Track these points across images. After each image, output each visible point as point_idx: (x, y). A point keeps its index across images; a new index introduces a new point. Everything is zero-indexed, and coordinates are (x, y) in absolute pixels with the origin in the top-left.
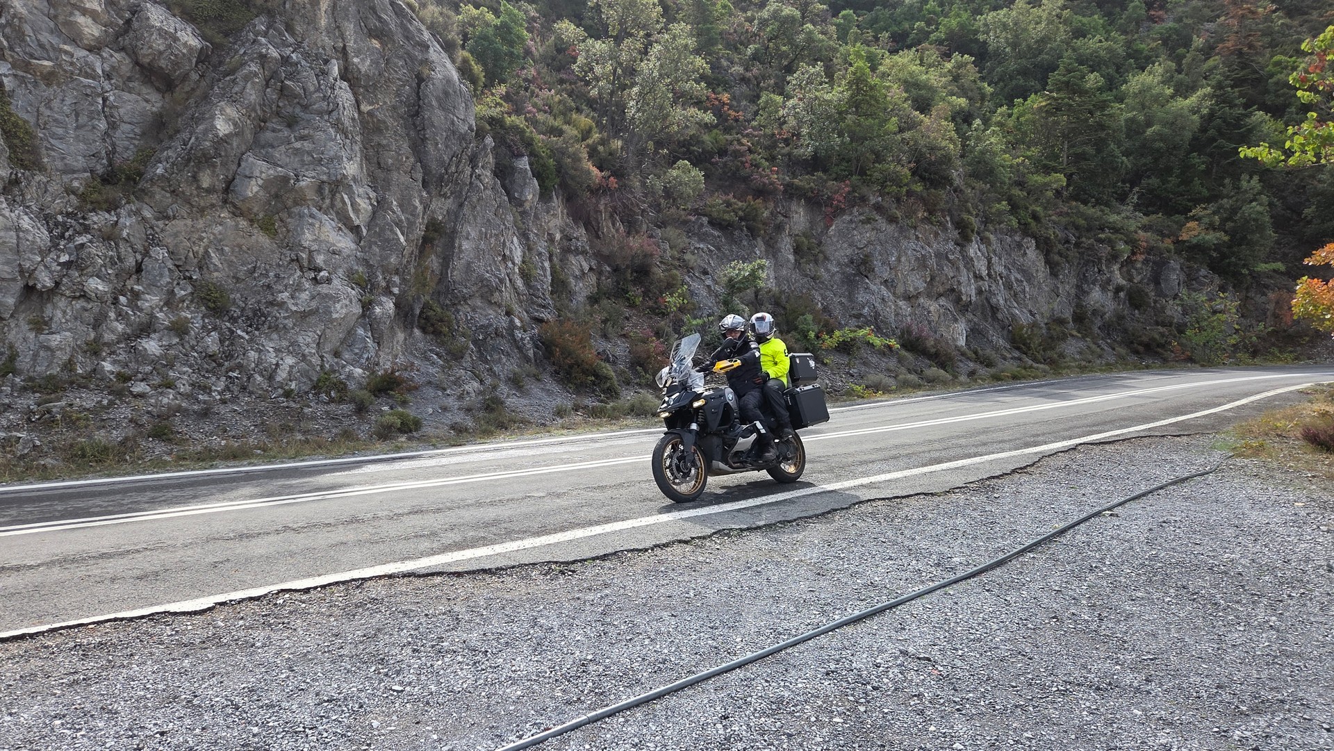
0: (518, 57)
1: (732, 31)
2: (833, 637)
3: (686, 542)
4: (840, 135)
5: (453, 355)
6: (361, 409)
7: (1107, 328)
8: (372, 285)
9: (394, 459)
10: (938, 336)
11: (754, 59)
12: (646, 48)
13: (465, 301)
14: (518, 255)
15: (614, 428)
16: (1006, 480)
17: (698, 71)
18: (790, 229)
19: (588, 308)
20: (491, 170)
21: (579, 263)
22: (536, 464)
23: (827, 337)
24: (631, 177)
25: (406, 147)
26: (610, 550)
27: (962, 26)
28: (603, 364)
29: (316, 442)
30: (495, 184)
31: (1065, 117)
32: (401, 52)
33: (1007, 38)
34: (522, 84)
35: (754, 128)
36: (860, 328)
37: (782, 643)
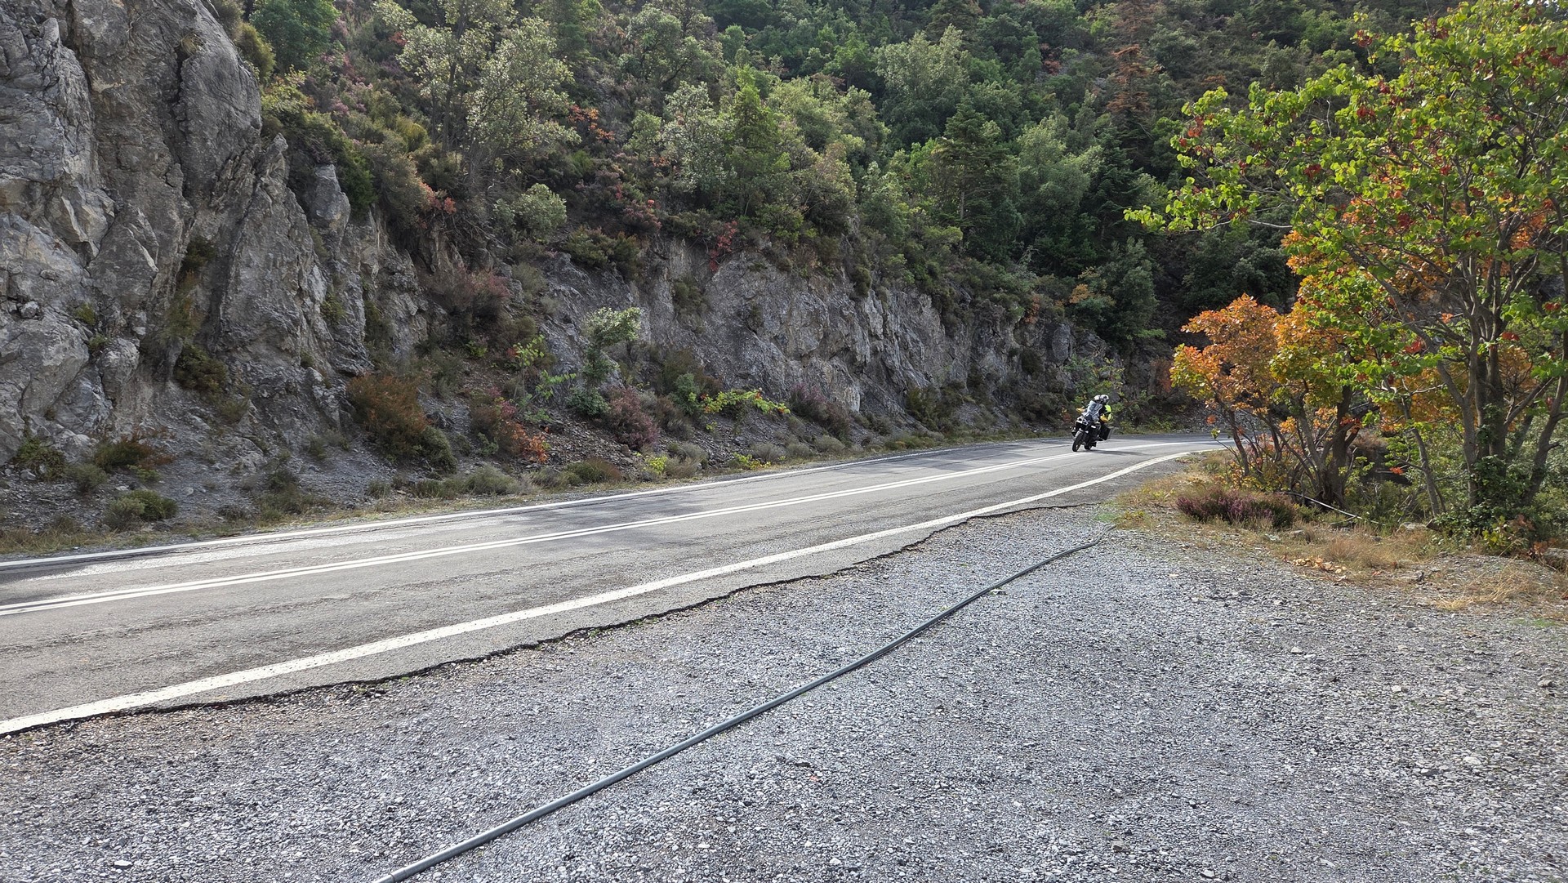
0: (323, 38)
1: (601, 35)
2: (703, 748)
3: (532, 647)
4: (727, 167)
5: (226, 417)
6: (85, 490)
7: (1000, 393)
8: (105, 322)
9: (133, 556)
10: (831, 400)
11: (627, 70)
12: (493, 44)
13: (243, 347)
14: (320, 290)
15: (447, 509)
16: (896, 559)
17: (558, 78)
18: (669, 273)
19: (416, 359)
20: (284, 180)
21: (402, 304)
22: (339, 557)
23: (710, 399)
24: (474, 200)
25: (158, 140)
26: (433, 663)
27: (859, 57)
28: (434, 430)
29: (13, 535)
30: (288, 197)
31: (962, 167)
32: (155, 17)
33: (904, 75)
34: (329, 72)
35: (627, 152)
36: (747, 389)
37: (643, 761)
